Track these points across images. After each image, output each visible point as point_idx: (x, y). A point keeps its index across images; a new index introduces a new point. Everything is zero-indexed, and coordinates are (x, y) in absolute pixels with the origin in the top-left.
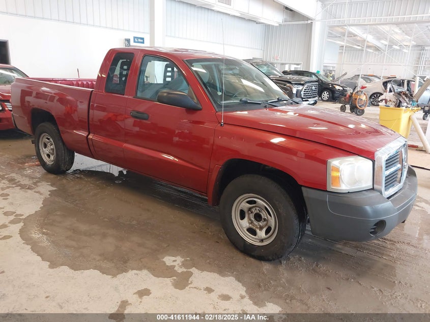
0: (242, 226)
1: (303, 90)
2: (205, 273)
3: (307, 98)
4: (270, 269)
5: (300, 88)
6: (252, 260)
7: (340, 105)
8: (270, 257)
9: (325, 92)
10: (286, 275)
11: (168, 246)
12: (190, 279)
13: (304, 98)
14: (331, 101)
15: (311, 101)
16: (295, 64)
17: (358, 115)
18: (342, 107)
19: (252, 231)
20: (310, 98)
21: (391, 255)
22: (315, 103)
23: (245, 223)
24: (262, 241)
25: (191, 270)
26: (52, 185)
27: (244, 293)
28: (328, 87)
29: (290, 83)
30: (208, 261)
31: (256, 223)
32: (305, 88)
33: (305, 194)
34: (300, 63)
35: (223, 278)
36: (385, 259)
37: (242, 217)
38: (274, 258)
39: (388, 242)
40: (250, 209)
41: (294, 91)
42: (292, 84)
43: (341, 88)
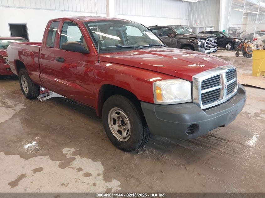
0: (114, 128)
1: (206, 43)
2: (84, 159)
3: (209, 48)
4: (128, 157)
5: (204, 41)
6: (119, 151)
7: (235, 52)
8: (128, 149)
9: (228, 44)
10: (136, 161)
11: (71, 142)
12: (72, 163)
13: (206, 48)
14: (232, 50)
15: (212, 50)
16: (209, 27)
17: (248, 58)
18: (236, 53)
19: (120, 132)
20: (211, 48)
21: (221, 150)
22: (215, 51)
23: (116, 127)
24: (125, 138)
25: (76, 157)
26: (24, 106)
27: (101, 172)
28: (230, 40)
29: (196, 38)
30: (90, 151)
31: (122, 127)
32: (206, 41)
33: (142, 106)
34: (213, 26)
35: (93, 162)
36: (215, 152)
37: (115, 123)
38: (130, 149)
39: (223, 141)
40: (118, 117)
41: (199, 44)
42: (198, 39)
43: (240, 41)
